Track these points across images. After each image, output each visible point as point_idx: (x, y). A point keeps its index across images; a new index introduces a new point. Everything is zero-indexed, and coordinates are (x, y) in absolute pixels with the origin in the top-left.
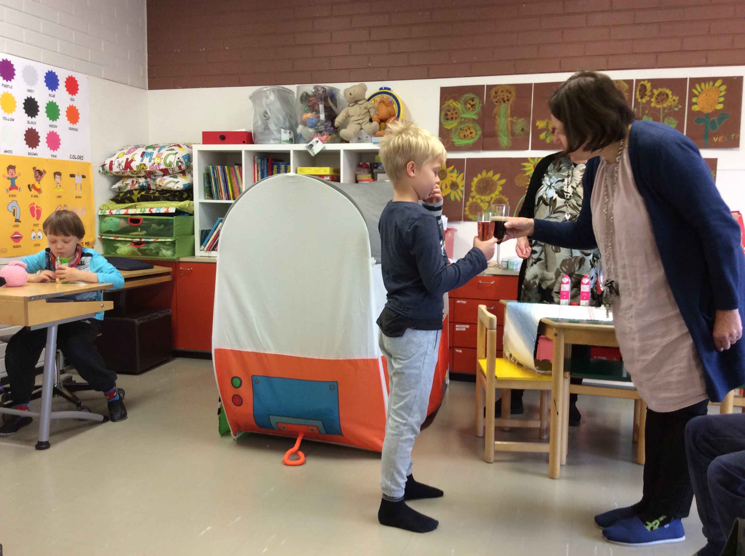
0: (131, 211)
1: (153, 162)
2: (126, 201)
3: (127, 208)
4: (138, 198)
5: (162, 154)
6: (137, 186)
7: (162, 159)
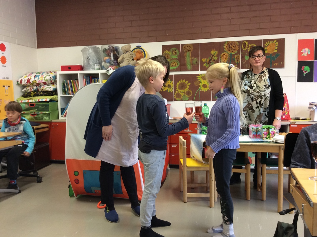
0: (30, 101)
1: (39, 79)
2: (28, 96)
3: (29, 100)
4: (33, 95)
5: (43, 76)
6: (33, 90)
7: (43, 78)
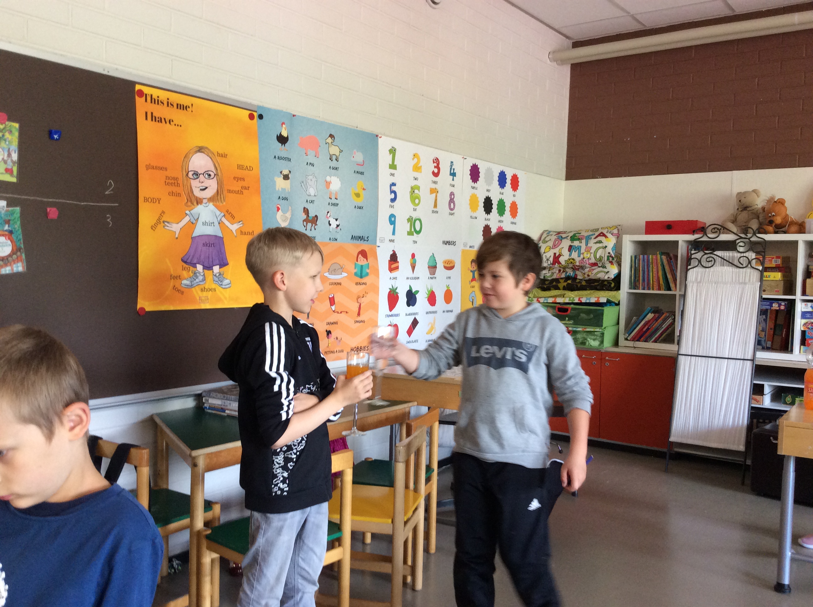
0: (559, 300)
1: (582, 256)
2: (552, 289)
3: (555, 297)
4: (564, 286)
5: (590, 247)
6: (563, 275)
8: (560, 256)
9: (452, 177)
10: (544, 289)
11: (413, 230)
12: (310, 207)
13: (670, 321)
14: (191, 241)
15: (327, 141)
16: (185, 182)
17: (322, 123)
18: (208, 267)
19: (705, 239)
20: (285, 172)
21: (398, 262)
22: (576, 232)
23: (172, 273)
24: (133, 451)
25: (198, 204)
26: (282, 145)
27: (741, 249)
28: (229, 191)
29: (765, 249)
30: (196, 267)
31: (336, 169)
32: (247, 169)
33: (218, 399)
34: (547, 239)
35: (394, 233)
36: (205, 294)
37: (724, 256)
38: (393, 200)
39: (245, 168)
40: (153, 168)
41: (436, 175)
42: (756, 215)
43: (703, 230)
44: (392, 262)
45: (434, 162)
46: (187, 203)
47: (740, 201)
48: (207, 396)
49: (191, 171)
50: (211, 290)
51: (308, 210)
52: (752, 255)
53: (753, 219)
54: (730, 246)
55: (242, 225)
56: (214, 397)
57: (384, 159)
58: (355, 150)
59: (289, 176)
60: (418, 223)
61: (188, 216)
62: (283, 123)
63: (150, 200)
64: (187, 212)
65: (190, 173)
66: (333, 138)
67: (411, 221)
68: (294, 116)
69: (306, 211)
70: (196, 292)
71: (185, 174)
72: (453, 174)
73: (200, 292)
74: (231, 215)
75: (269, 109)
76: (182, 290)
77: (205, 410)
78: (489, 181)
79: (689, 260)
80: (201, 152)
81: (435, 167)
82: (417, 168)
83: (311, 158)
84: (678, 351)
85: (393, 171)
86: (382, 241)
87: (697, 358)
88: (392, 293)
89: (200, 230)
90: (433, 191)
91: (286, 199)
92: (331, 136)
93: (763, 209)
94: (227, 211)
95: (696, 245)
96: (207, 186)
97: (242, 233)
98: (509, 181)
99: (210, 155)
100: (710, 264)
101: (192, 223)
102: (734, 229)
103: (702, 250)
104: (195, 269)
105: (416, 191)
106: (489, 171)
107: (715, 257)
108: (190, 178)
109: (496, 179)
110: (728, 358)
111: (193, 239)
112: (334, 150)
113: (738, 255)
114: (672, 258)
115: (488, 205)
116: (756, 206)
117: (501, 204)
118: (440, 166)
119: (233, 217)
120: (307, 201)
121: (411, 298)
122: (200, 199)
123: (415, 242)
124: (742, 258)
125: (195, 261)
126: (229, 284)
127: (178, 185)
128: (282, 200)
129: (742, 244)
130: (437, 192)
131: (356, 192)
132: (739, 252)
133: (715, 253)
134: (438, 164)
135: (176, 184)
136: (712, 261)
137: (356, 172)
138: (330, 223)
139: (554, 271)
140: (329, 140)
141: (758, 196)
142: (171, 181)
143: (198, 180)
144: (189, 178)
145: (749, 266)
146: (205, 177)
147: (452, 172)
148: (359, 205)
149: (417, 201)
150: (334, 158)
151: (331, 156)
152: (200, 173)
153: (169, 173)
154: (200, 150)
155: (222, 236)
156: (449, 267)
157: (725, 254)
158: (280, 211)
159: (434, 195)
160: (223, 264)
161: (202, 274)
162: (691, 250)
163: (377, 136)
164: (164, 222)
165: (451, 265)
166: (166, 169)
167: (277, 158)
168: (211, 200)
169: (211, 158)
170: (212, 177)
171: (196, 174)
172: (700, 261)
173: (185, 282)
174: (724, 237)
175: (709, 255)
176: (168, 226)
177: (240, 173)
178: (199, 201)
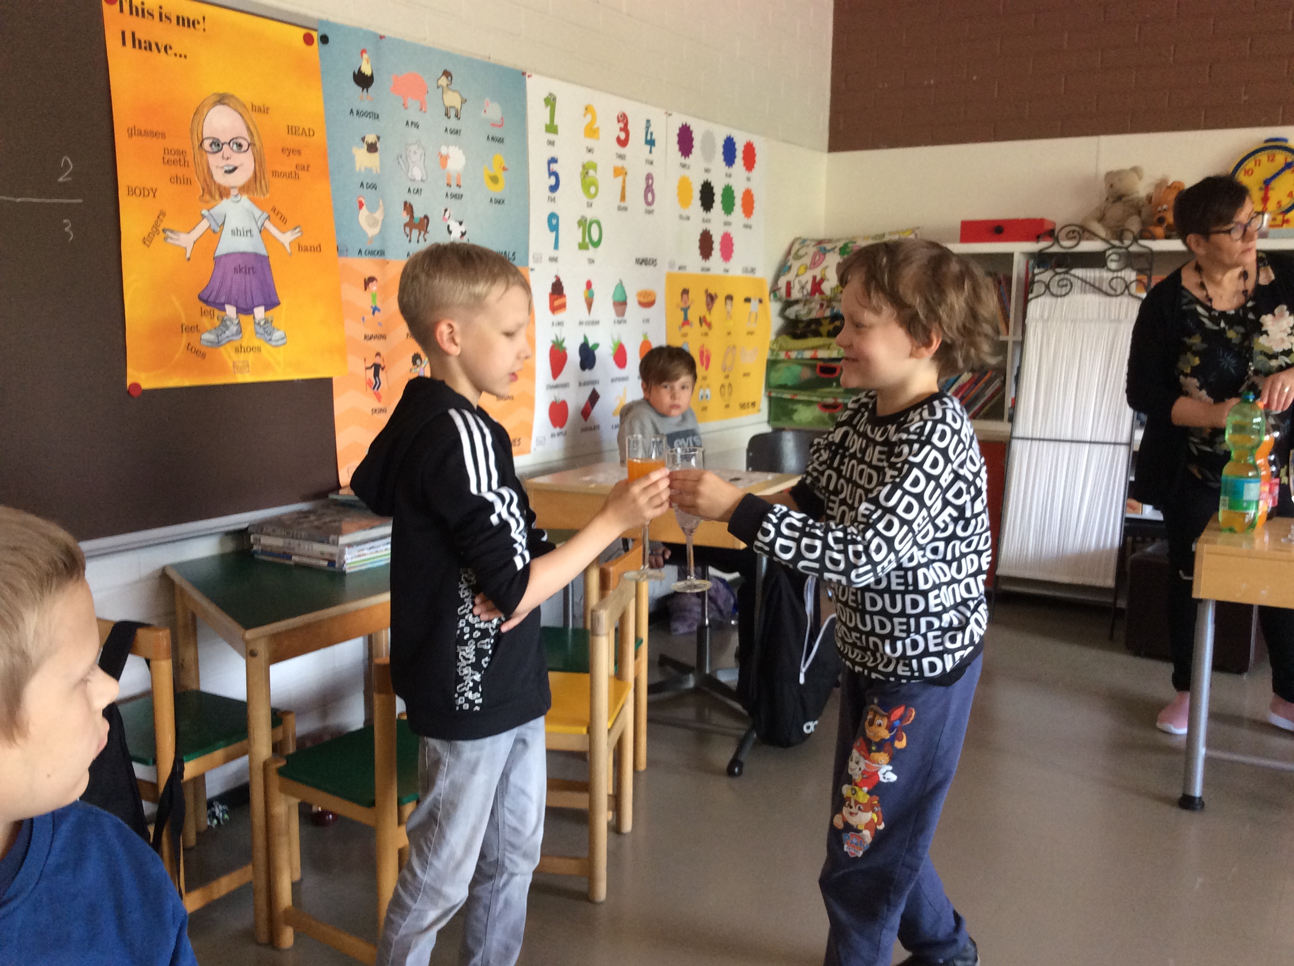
0: (822, 354)
2: (810, 336)
3: (815, 348)
6: (828, 313)
8: (822, 280)
9: (648, 147)
10: (796, 336)
11: (587, 240)
12: (414, 200)
13: (997, 384)
14: (212, 265)
15: (440, 82)
16: (198, 157)
17: (429, 52)
18: (246, 310)
19: (1056, 249)
20: (371, 138)
21: (565, 296)
22: (847, 241)
23: (184, 321)
24: (140, 632)
25: (221, 197)
26: (363, 90)
27: (1113, 265)
28: (275, 174)
29: (1151, 264)
30: (224, 310)
31: (457, 132)
32: (304, 134)
33: (277, 536)
34: (802, 252)
35: (556, 246)
36: (242, 356)
37: (1086, 276)
38: (554, 188)
39: (301, 131)
40: (140, 134)
41: (623, 143)
42: (1137, 209)
43: (1051, 234)
44: (555, 296)
45: (619, 121)
46: (203, 195)
47: (1112, 186)
48: (257, 533)
49: (208, 138)
50: (252, 349)
51: (411, 207)
52: (1130, 275)
53: (1131, 215)
54: (1096, 260)
55: (299, 234)
56: (269, 535)
57: (537, 115)
58: (487, 99)
59: (378, 145)
60: (595, 230)
61: (205, 220)
62: (363, 51)
63: (138, 192)
64: (205, 212)
65: (205, 141)
66: (449, 78)
67: (584, 224)
68: (382, 37)
69: (408, 208)
70: (227, 353)
71: (197, 144)
72: (651, 143)
73: (233, 354)
74: (279, 216)
75: (337, 27)
76: (203, 350)
77: (256, 556)
78: (708, 155)
79: (1028, 286)
80: (224, 104)
81: (621, 130)
82: (592, 131)
83: (413, 114)
84: (1011, 433)
85: (552, 137)
86: (538, 260)
87: (1041, 442)
88: (556, 348)
89: (228, 244)
90: (620, 172)
91: (374, 187)
92: (447, 74)
93: (1149, 198)
94: (274, 210)
95: (1041, 260)
96: (236, 165)
97: (301, 248)
98: (739, 154)
99: (240, 110)
100: (1064, 291)
101: (214, 231)
102: (1102, 232)
103: (1051, 268)
104: (222, 313)
105: (591, 172)
106: (709, 137)
107: (1072, 279)
108: (206, 152)
109: (720, 150)
110: (1090, 442)
111: (217, 260)
112: (452, 99)
113: (1110, 275)
114: (1003, 283)
115: (707, 196)
116: (1136, 195)
117: (728, 192)
118: (630, 127)
119: (284, 220)
120: (409, 190)
121: (588, 357)
122: (225, 188)
123: (591, 261)
124: (1114, 280)
125: (223, 300)
126: (283, 338)
127: (186, 164)
128: (367, 188)
129: (1114, 257)
130: (626, 173)
131: (492, 174)
132: (1109, 270)
133: (1074, 272)
134: (626, 125)
135: (182, 163)
136: (1066, 285)
137: (490, 138)
138: (451, 228)
139: (813, 305)
140: (444, 81)
141: (1140, 178)
142: (173, 158)
143: (220, 154)
144: (204, 153)
145: (1126, 292)
146: (232, 149)
147: (649, 138)
148: (499, 197)
149: (593, 190)
150: (452, 113)
151: (447, 109)
152: (223, 142)
153: (170, 143)
154: (222, 99)
155: (266, 255)
156: (647, 302)
157: (1088, 275)
158: (364, 208)
159: (620, 179)
160: (271, 303)
161: (236, 322)
162: (1034, 268)
163: (524, 74)
164: (164, 231)
165: (650, 299)
166: (163, 136)
167: (355, 113)
168: (244, 189)
169: (241, 115)
170: (245, 147)
171: (217, 144)
172: (1047, 287)
173: (206, 336)
174: (1087, 246)
175: (1062, 276)
176: (172, 238)
177: (292, 141)
178: (224, 193)
